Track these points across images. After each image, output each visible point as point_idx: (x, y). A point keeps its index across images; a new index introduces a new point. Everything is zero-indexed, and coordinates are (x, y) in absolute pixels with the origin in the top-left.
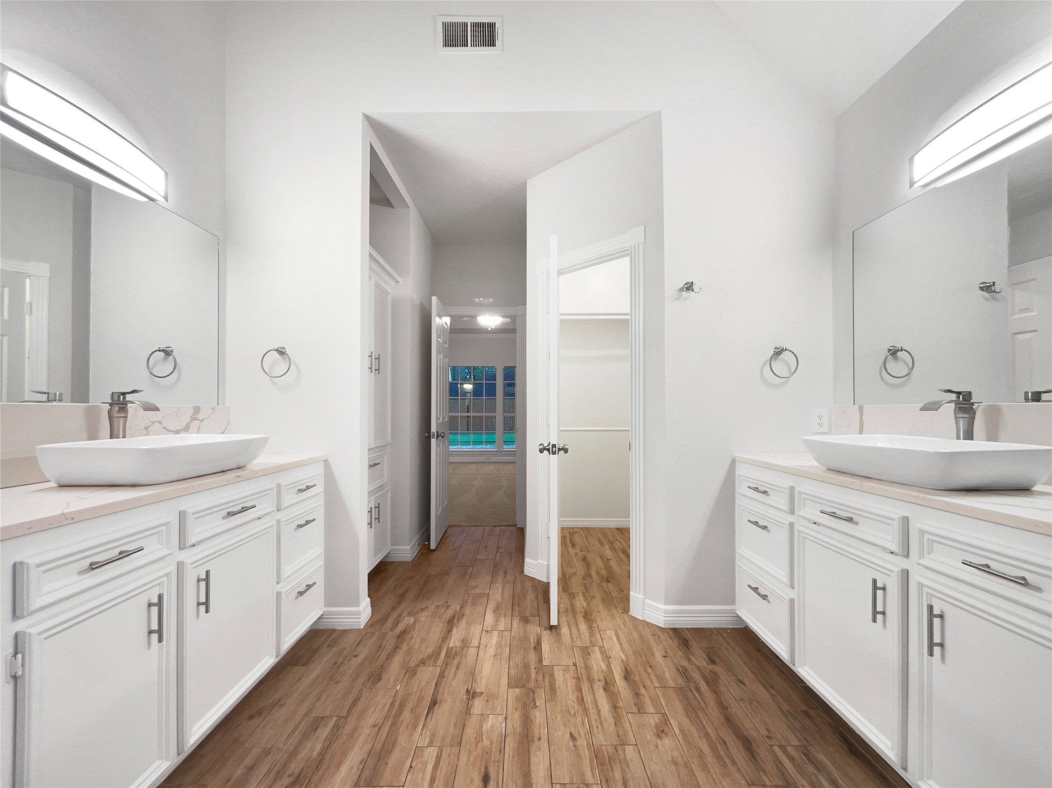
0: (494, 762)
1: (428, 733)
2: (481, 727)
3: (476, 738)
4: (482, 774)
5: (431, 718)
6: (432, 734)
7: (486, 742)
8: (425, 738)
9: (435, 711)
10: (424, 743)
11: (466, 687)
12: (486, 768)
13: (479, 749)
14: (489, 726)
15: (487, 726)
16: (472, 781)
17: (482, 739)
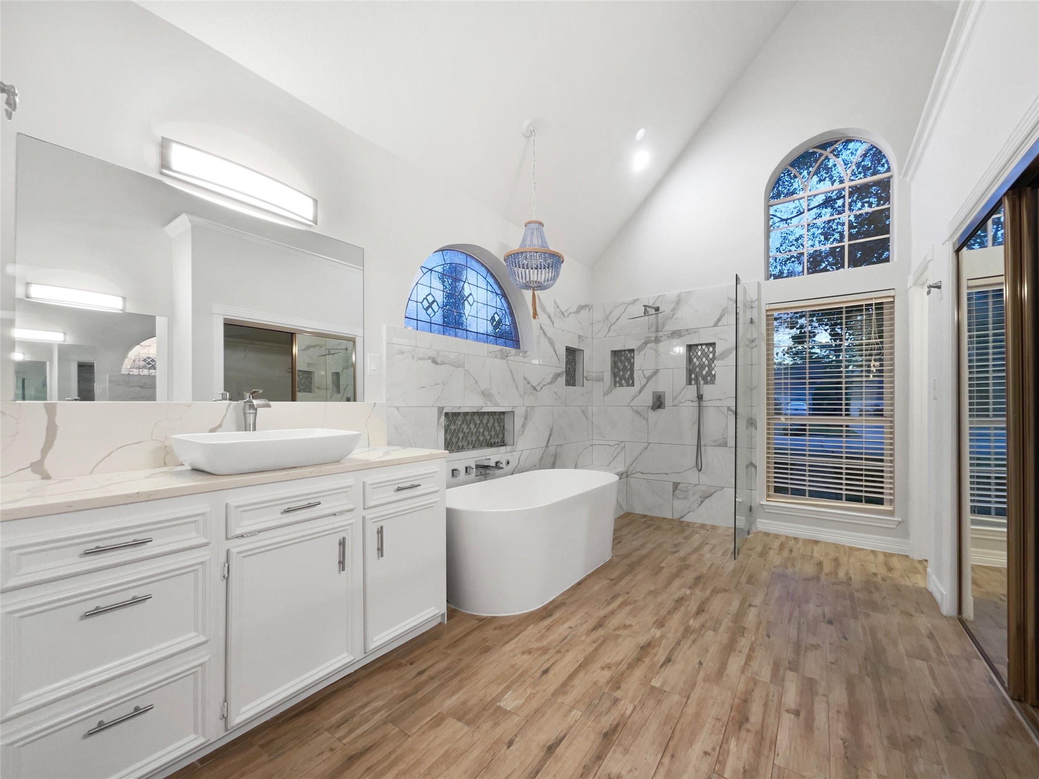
0: (533, 678)
1: (570, 719)
2: (524, 703)
3: (534, 697)
4: (545, 675)
5: (561, 732)
6: (567, 716)
7: (529, 691)
8: (573, 716)
9: (553, 738)
10: (576, 712)
11: (508, 752)
12: (541, 677)
13: (538, 688)
14: (517, 701)
15: (519, 702)
16: (554, 674)
17: (530, 694)
